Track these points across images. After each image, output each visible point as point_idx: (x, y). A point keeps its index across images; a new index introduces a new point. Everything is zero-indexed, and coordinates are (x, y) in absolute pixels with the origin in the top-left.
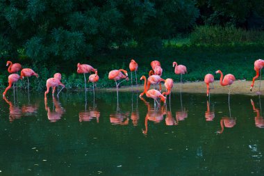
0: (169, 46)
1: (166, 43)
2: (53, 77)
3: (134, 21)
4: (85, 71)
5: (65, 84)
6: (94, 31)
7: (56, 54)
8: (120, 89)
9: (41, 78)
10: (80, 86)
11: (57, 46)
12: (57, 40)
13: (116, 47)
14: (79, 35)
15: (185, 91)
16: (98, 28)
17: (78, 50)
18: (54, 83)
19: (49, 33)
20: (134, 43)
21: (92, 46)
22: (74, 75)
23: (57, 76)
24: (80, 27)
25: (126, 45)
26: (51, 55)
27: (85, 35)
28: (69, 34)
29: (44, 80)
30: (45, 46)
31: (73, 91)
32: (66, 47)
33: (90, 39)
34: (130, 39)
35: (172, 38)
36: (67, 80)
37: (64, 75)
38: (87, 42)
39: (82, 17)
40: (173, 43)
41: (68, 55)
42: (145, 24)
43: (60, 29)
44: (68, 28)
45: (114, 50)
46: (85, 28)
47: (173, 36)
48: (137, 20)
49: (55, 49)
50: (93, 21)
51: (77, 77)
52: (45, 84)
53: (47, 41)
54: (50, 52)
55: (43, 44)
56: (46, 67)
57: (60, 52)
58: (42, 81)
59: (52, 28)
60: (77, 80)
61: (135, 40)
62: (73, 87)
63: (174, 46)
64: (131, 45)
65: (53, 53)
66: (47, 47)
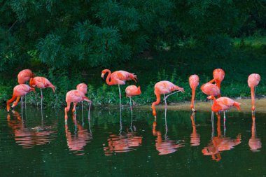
0: (243, 47)
1: (237, 42)
2: (76, 89)
3: (190, 12)
5: (92, 99)
6: (133, 26)
7: (80, 58)
8: (169, 107)
9: (59, 90)
10: (114, 102)
11: (81, 47)
12: (82, 39)
13: (168, 48)
14: (113, 31)
16: (139, 22)
17: (111, 52)
18: (77, 98)
19: (70, 29)
20: (191, 42)
21: (130, 47)
22: (105, 86)
23: (81, 87)
24: (114, 22)
25: (181, 44)
26: (74, 60)
27: (121, 31)
28: (99, 30)
29: (63, 93)
30: (66, 47)
32: (95, 48)
33: (127, 37)
34: (188, 36)
35: (247, 35)
36: (96, 93)
37: (90, 86)
38: (124, 41)
39: (116, 6)
40: (247, 42)
41: (95, 59)
42: (205, 16)
43: (85, 23)
44: (98, 22)
45: (164, 52)
46: (121, 22)
47: (246, 32)
48: (194, 11)
49: (79, 50)
50: (132, 12)
51: (108, 90)
52: (65, 99)
53: (68, 41)
54: (71, 56)
55: (63, 44)
56: (66, 75)
57: (86, 56)
58: (60, 94)
59: (75, 22)
60: (108, 93)
61: (195, 38)
62: (103, 103)
63: (249, 46)
64: (189, 46)
65: (77, 57)
66: (67, 49)
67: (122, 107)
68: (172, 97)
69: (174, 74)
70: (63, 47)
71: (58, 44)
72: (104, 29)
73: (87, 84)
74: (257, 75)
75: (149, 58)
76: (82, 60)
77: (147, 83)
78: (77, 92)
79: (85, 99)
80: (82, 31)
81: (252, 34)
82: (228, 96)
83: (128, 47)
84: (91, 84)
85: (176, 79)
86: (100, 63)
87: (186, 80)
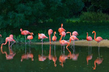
0: (69, 22)
1: (67, 20)
2: (9, 37)
3: (51, 9)
4: (25, 34)
5: (15, 40)
6: (30, 13)
8: (43, 43)
10: (23, 41)
11: (11, 21)
12: (11, 18)
13: (42, 22)
15: (76, 45)
16: (32, 12)
19: (7, 14)
20: (51, 20)
22: (20, 36)
23: (11, 36)
24: (23, 11)
25: (47, 21)
27: (25, 15)
28: (17, 15)
30: (5, 21)
31: (19, 44)
33: (27, 17)
34: (49, 18)
35: (70, 18)
36: (16, 38)
37: (15, 36)
38: (26, 19)
39: (24, 6)
40: (71, 20)
41: (16, 25)
42: (56, 10)
43: (12, 12)
44: (17, 12)
45: (41, 23)
46: (25, 12)
50: (29, 8)
51: (21, 37)
52: (5, 40)
53: (6, 18)
54: (7, 24)
55: (4, 19)
56: (6, 31)
57: (12, 24)
58: (3, 38)
61: (52, 18)
62: (19, 42)
63: (71, 22)
64: (50, 21)
65: (9, 24)
66: (6, 21)
68: (45, 40)
69: (45, 31)
70: (4, 21)
71: (2, 19)
72: (19, 14)
73: (13, 35)
75: (36, 26)
76: (11, 25)
77: (36, 35)
78: (9, 38)
79: (13, 41)
80: (11, 15)
81: (72, 17)
83: (28, 21)
84: (14, 35)
85: (46, 33)
86: (18, 27)
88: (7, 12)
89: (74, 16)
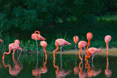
0: (101, 21)
1: (98, 19)
3: (74, 3)
5: (22, 48)
6: (45, 10)
7: (16, 26)
8: (63, 52)
9: (5, 43)
10: (34, 50)
11: (17, 20)
12: (17, 16)
14: (34, 12)
16: (48, 7)
17: (32, 23)
20: (75, 19)
21: (43, 21)
22: (29, 41)
23: (17, 41)
24: (34, 7)
25: (69, 20)
26: (13, 27)
27: (38, 12)
28: (26, 11)
29: (7, 45)
30: (9, 20)
31: (28, 53)
32: (24, 21)
33: (41, 15)
34: (72, 15)
35: (103, 15)
36: (24, 45)
37: (22, 41)
38: (39, 17)
40: (103, 19)
42: (82, 5)
43: (19, 8)
44: (26, 7)
45: (60, 23)
47: (104, 13)
48: (76, 2)
49: (16, 22)
51: (31, 43)
52: (8, 48)
53: (10, 16)
54: (12, 25)
56: (9, 35)
57: (19, 25)
58: (5, 45)
59: (13, 7)
60: (31, 45)
61: (75, 16)
62: (28, 50)
63: (104, 21)
64: (72, 20)
65: (14, 26)
66: (9, 21)
67: (38, 52)
68: (65, 48)
69: (66, 35)
70: (7, 20)
71: (5, 18)
72: (29, 11)
73: (19, 40)
74: (110, 36)
75: (52, 27)
76: (17, 27)
77: (51, 40)
78: (14, 44)
80: (17, 12)
81: (106, 14)
82: (94, 47)
83: (42, 20)
84: (22, 40)
85: (67, 38)
86: (27, 29)
87: (72, 38)
88: (12, 7)
89: (108, 13)
